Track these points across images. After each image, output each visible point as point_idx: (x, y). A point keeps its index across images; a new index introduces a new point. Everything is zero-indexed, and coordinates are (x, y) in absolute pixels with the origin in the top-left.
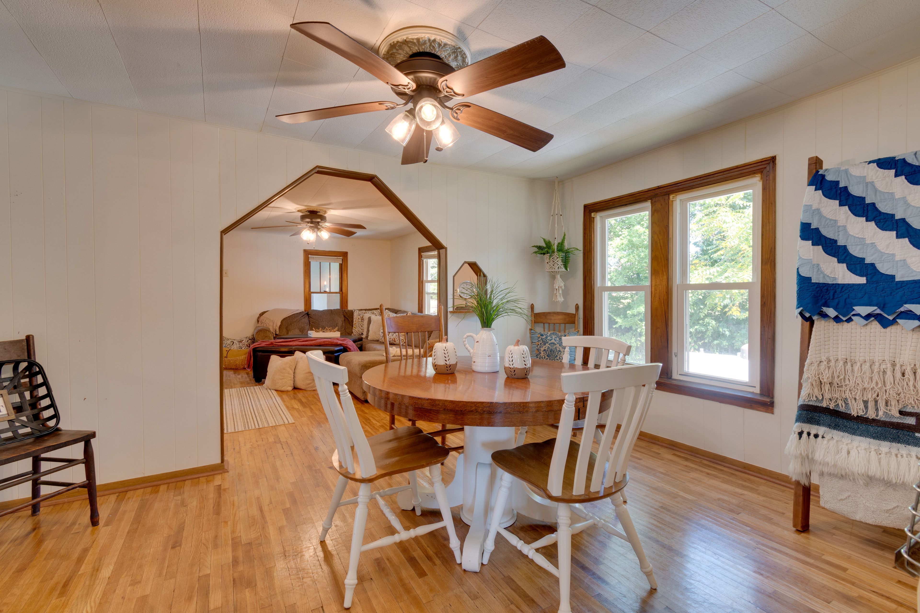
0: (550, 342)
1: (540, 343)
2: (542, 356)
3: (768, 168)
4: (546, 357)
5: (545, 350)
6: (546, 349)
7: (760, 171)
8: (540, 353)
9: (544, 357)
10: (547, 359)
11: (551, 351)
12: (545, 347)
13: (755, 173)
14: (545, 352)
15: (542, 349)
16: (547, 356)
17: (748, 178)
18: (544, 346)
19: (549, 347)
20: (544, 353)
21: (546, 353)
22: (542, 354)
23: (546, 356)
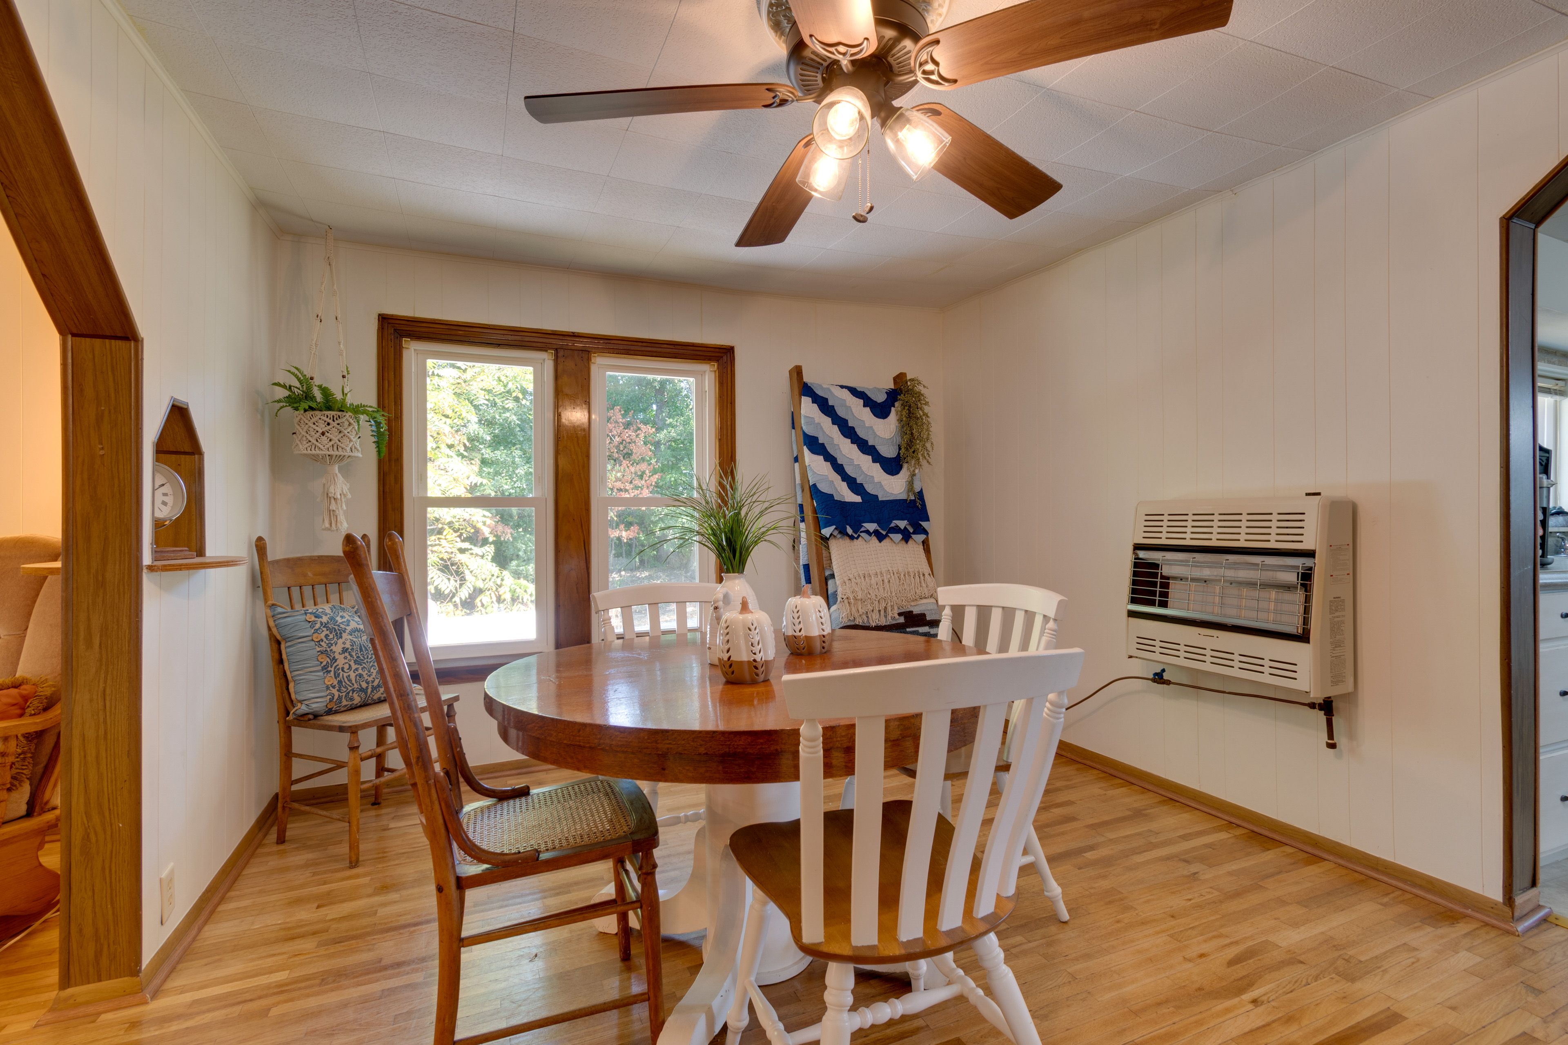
0: (349, 628)
1: (322, 636)
2: (340, 666)
3: (725, 358)
4: (354, 667)
5: (345, 650)
6: (348, 645)
7: (717, 359)
8: (334, 660)
9: (347, 666)
10: (357, 669)
11: (361, 650)
12: (344, 643)
13: (710, 360)
14: (347, 654)
15: (337, 649)
16: (355, 662)
17: (701, 363)
18: (340, 641)
19: (353, 643)
20: (345, 658)
21: (351, 656)
22: (341, 661)
23: (352, 663)
